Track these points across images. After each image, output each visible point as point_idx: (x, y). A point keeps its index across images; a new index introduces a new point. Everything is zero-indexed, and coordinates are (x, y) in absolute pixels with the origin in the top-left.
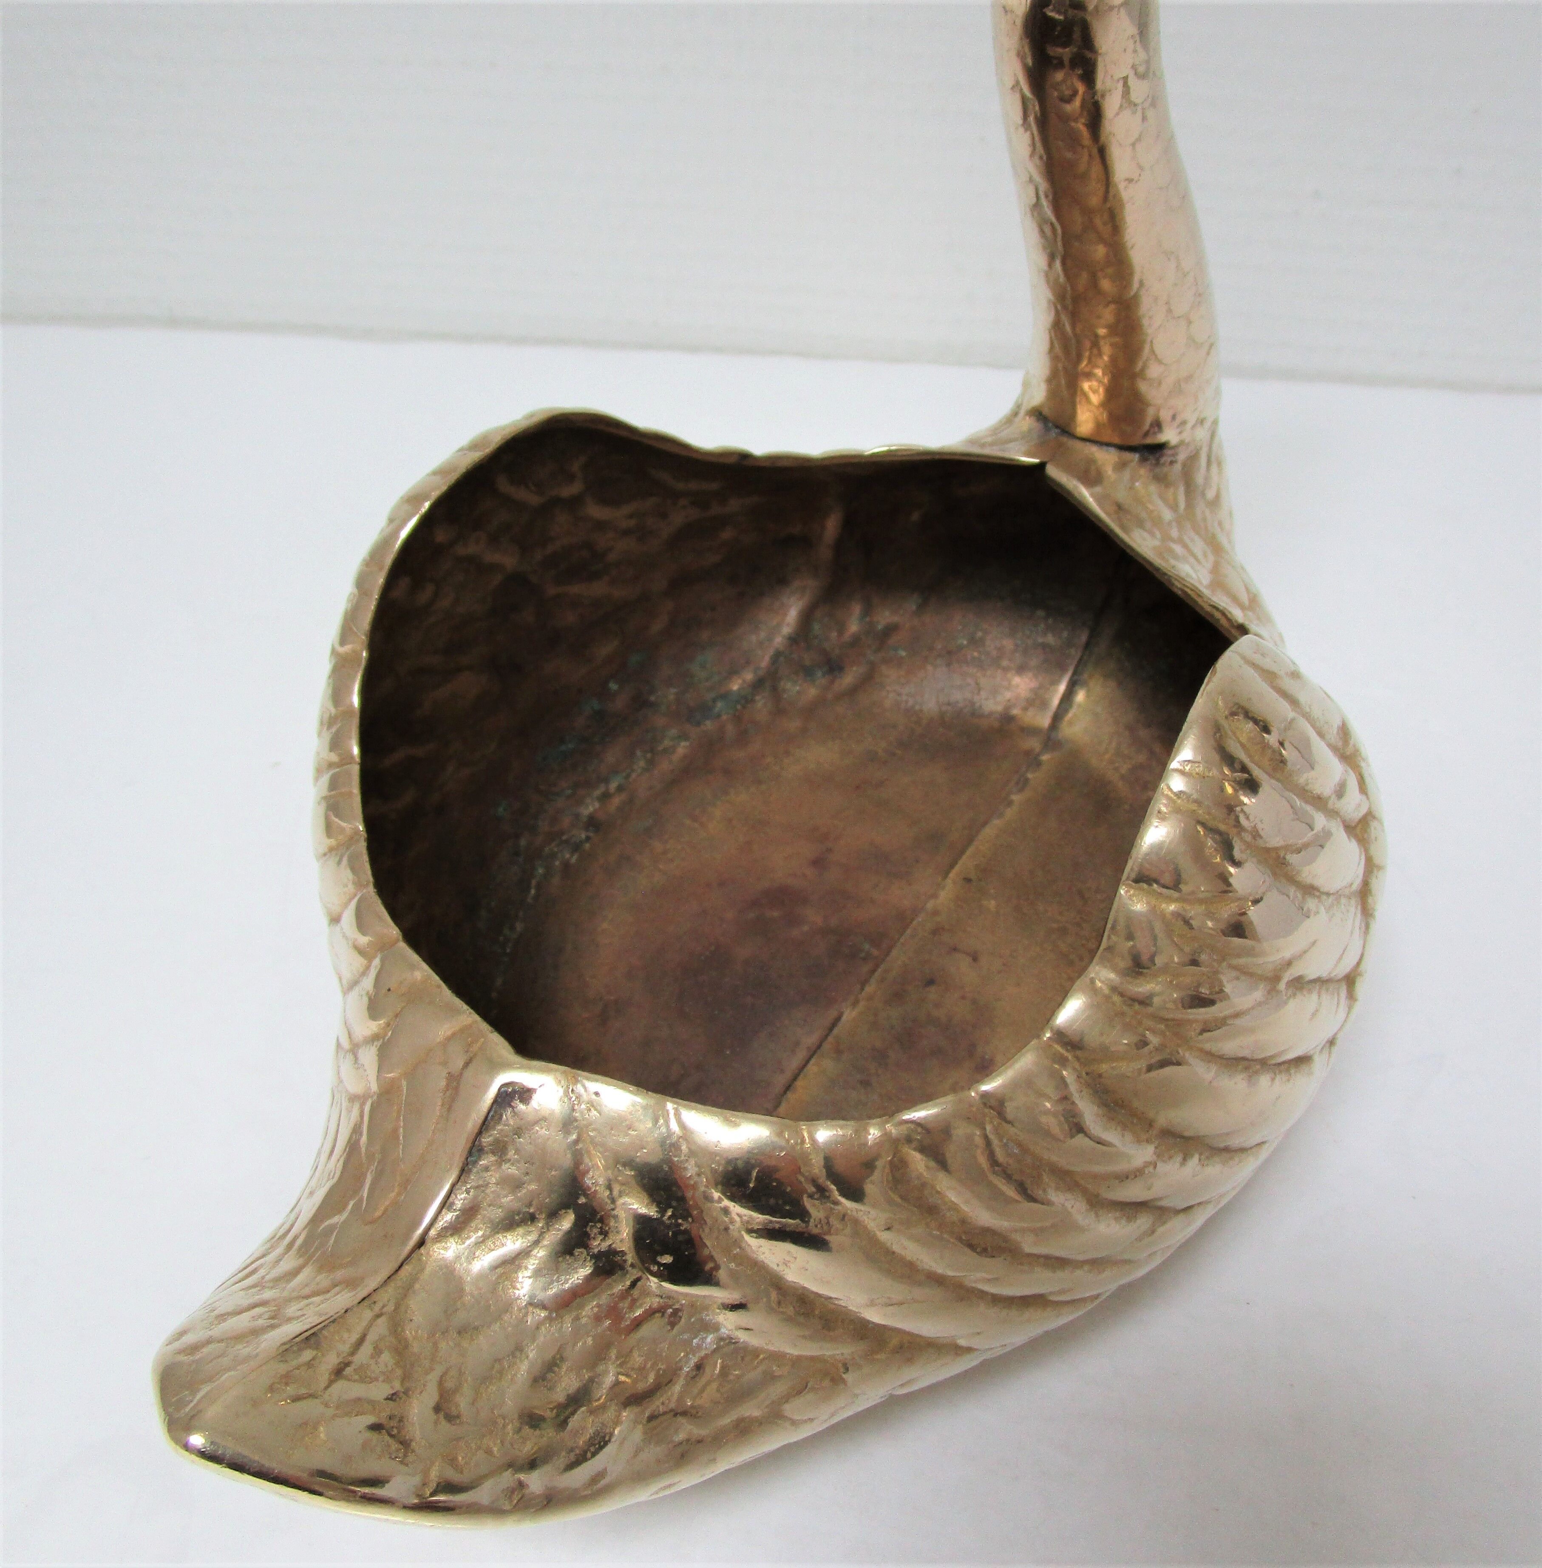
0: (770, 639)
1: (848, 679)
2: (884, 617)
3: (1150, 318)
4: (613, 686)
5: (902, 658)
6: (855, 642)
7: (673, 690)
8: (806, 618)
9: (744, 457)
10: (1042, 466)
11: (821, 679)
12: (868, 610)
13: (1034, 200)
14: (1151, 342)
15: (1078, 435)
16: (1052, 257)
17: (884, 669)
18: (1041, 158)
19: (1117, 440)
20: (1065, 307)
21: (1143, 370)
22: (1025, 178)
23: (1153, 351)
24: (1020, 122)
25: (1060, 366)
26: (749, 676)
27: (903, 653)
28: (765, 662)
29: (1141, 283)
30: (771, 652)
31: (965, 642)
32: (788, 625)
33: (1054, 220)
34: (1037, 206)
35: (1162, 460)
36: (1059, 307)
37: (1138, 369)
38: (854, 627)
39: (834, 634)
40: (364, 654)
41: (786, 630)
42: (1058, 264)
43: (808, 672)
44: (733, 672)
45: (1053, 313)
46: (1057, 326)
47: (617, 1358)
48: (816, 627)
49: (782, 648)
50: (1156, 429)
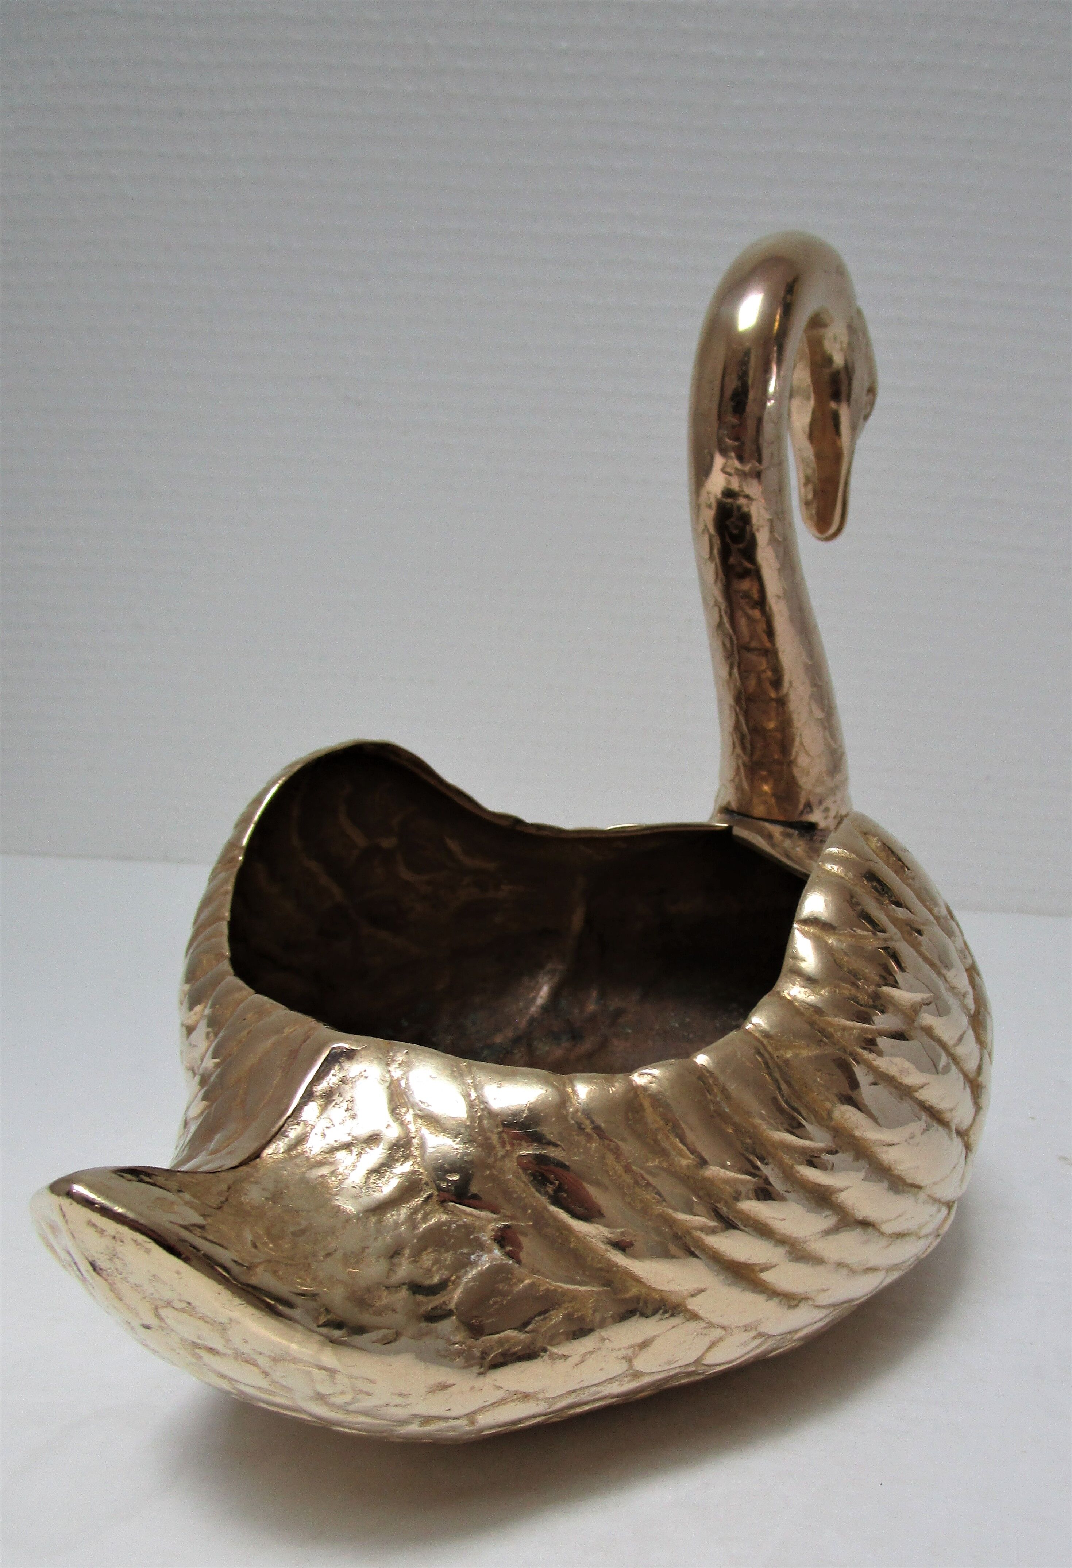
0: (527, 1008)
1: (586, 1046)
2: (615, 1003)
3: (799, 714)
4: (405, 1023)
5: (628, 1034)
6: (593, 1018)
7: (450, 1037)
8: (555, 995)
9: (518, 821)
10: (729, 829)
11: (566, 1044)
12: (603, 995)
13: (718, 620)
14: (801, 735)
15: (756, 815)
16: (731, 667)
17: (616, 1042)
18: (721, 580)
19: (782, 818)
20: (741, 708)
21: (796, 758)
22: (711, 603)
23: (802, 743)
24: (707, 556)
25: (740, 761)
26: (510, 1033)
27: (629, 1031)
28: (523, 1023)
29: (791, 683)
30: (528, 1017)
31: (677, 1025)
32: (541, 997)
33: (731, 631)
34: (720, 625)
35: (815, 838)
36: (738, 709)
37: (793, 757)
38: (591, 1007)
39: (576, 1011)
40: (241, 858)
41: (540, 1001)
42: (736, 671)
43: (555, 1037)
44: (497, 1030)
45: (734, 718)
46: (737, 727)
47: (410, 1257)
48: (563, 1003)
49: (536, 1016)
50: (808, 810)
